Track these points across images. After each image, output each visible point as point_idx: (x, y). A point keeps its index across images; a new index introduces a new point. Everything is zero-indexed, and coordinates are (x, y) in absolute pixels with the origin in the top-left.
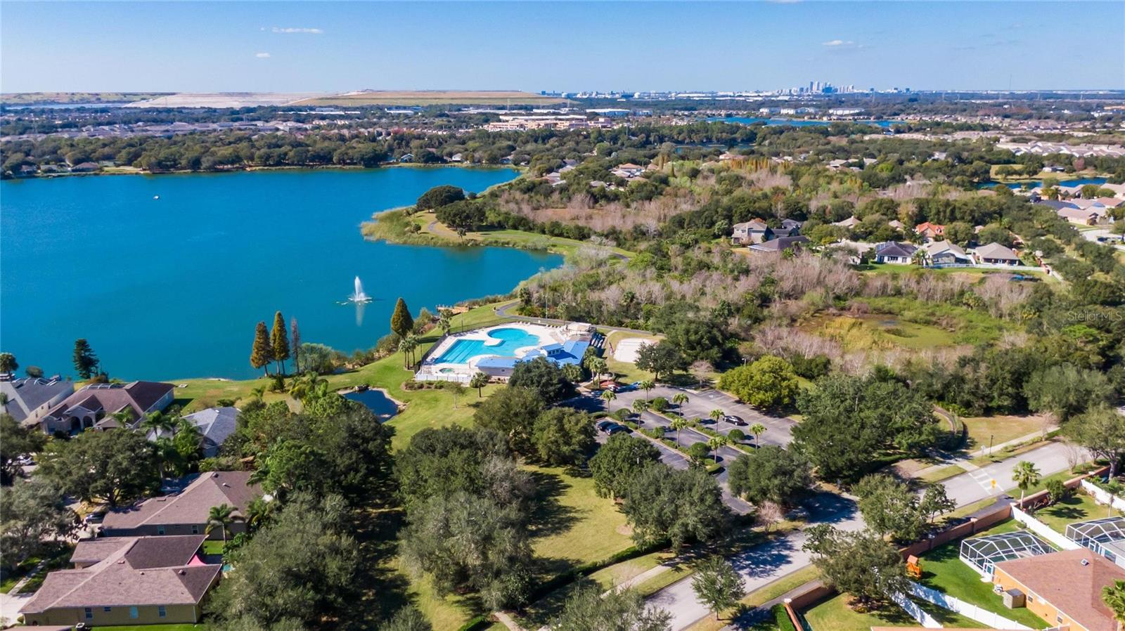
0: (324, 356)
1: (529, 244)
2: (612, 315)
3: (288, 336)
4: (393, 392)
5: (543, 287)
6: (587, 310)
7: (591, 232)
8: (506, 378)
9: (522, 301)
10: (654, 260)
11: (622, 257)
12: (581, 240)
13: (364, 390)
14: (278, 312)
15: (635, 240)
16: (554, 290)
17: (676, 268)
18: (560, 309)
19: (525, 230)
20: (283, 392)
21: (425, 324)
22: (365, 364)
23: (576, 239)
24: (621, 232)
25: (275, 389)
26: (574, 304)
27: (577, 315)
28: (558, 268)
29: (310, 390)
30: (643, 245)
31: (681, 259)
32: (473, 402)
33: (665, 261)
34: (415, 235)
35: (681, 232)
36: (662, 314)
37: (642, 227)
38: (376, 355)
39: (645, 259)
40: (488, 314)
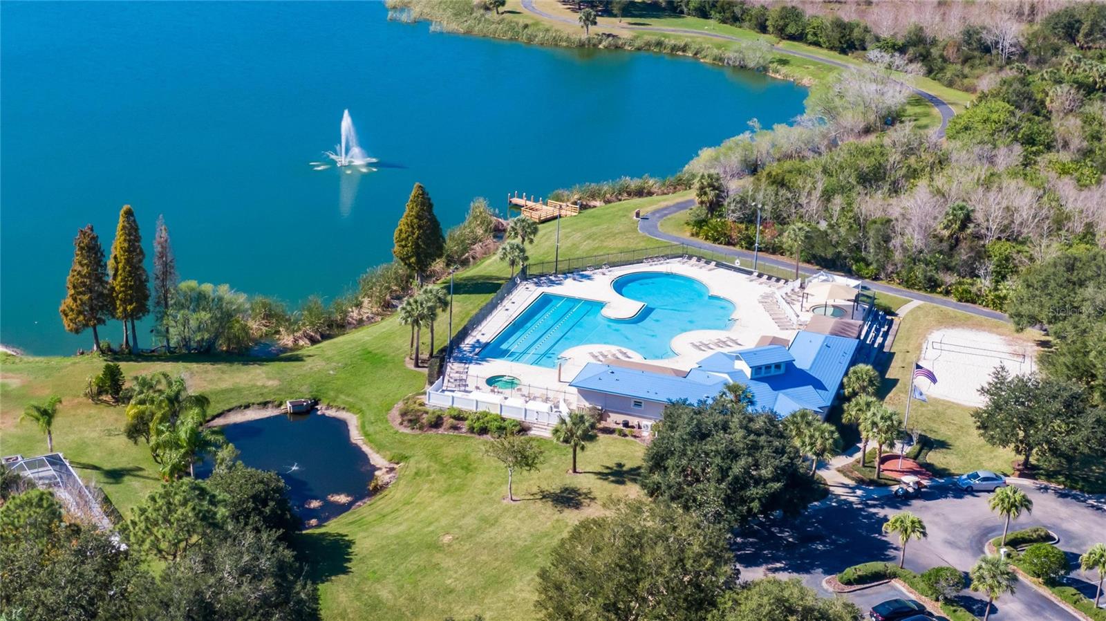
0: (226, 317)
1: (730, 54)
2: (915, 261)
3: (145, 264)
4: (370, 429)
5: (753, 168)
6: (853, 241)
7: (868, 37)
8: (644, 422)
9: (702, 203)
10: (1014, 121)
11: (935, 101)
12: (843, 51)
13: (306, 411)
14: (125, 207)
15: (965, 61)
16: (779, 182)
17: (1066, 145)
18: (791, 236)
19: (724, 21)
20: (117, 401)
21: (476, 240)
22: (325, 337)
23: (832, 48)
24: (934, 42)
25: (100, 393)
26: (823, 226)
27: (829, 254)
28: (791, 125)
29: (163, 419)
30: (988, 81)
31: (1079, 122)
32: (554, 486)
33: (1038, 125)
34: (492, 15)
35: (1071, 53)
36: (1045, 283)
37: (984, 34)
38: (354, 314)
39: (994, 117)
40: (620, 226)
